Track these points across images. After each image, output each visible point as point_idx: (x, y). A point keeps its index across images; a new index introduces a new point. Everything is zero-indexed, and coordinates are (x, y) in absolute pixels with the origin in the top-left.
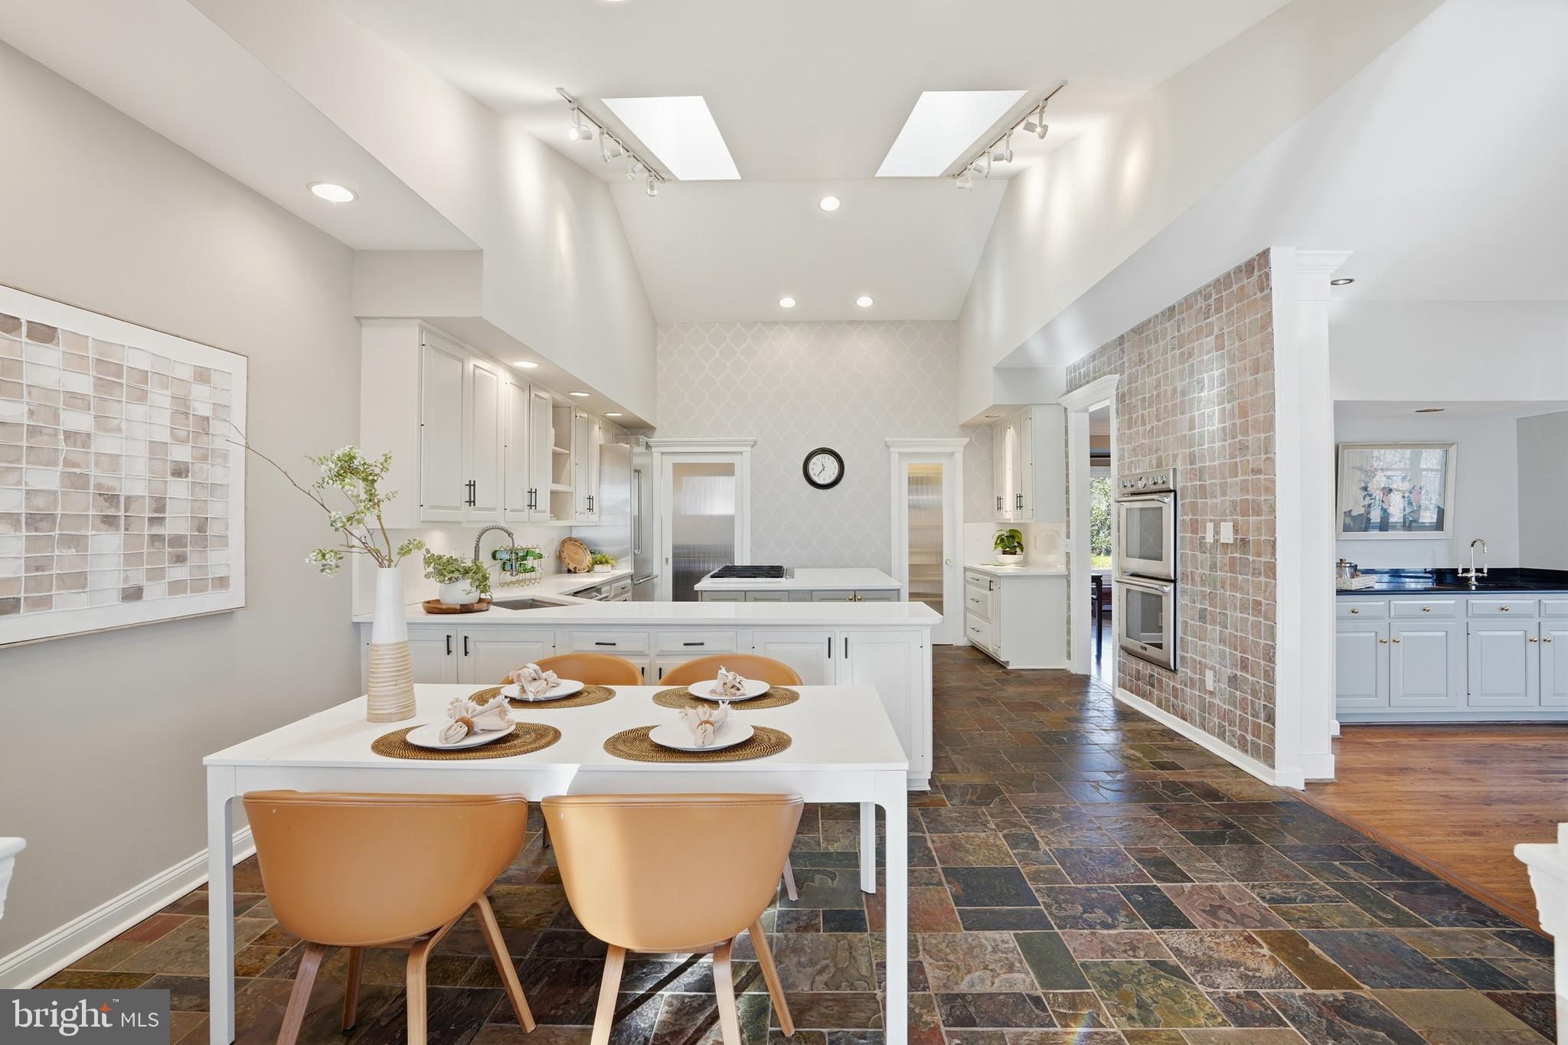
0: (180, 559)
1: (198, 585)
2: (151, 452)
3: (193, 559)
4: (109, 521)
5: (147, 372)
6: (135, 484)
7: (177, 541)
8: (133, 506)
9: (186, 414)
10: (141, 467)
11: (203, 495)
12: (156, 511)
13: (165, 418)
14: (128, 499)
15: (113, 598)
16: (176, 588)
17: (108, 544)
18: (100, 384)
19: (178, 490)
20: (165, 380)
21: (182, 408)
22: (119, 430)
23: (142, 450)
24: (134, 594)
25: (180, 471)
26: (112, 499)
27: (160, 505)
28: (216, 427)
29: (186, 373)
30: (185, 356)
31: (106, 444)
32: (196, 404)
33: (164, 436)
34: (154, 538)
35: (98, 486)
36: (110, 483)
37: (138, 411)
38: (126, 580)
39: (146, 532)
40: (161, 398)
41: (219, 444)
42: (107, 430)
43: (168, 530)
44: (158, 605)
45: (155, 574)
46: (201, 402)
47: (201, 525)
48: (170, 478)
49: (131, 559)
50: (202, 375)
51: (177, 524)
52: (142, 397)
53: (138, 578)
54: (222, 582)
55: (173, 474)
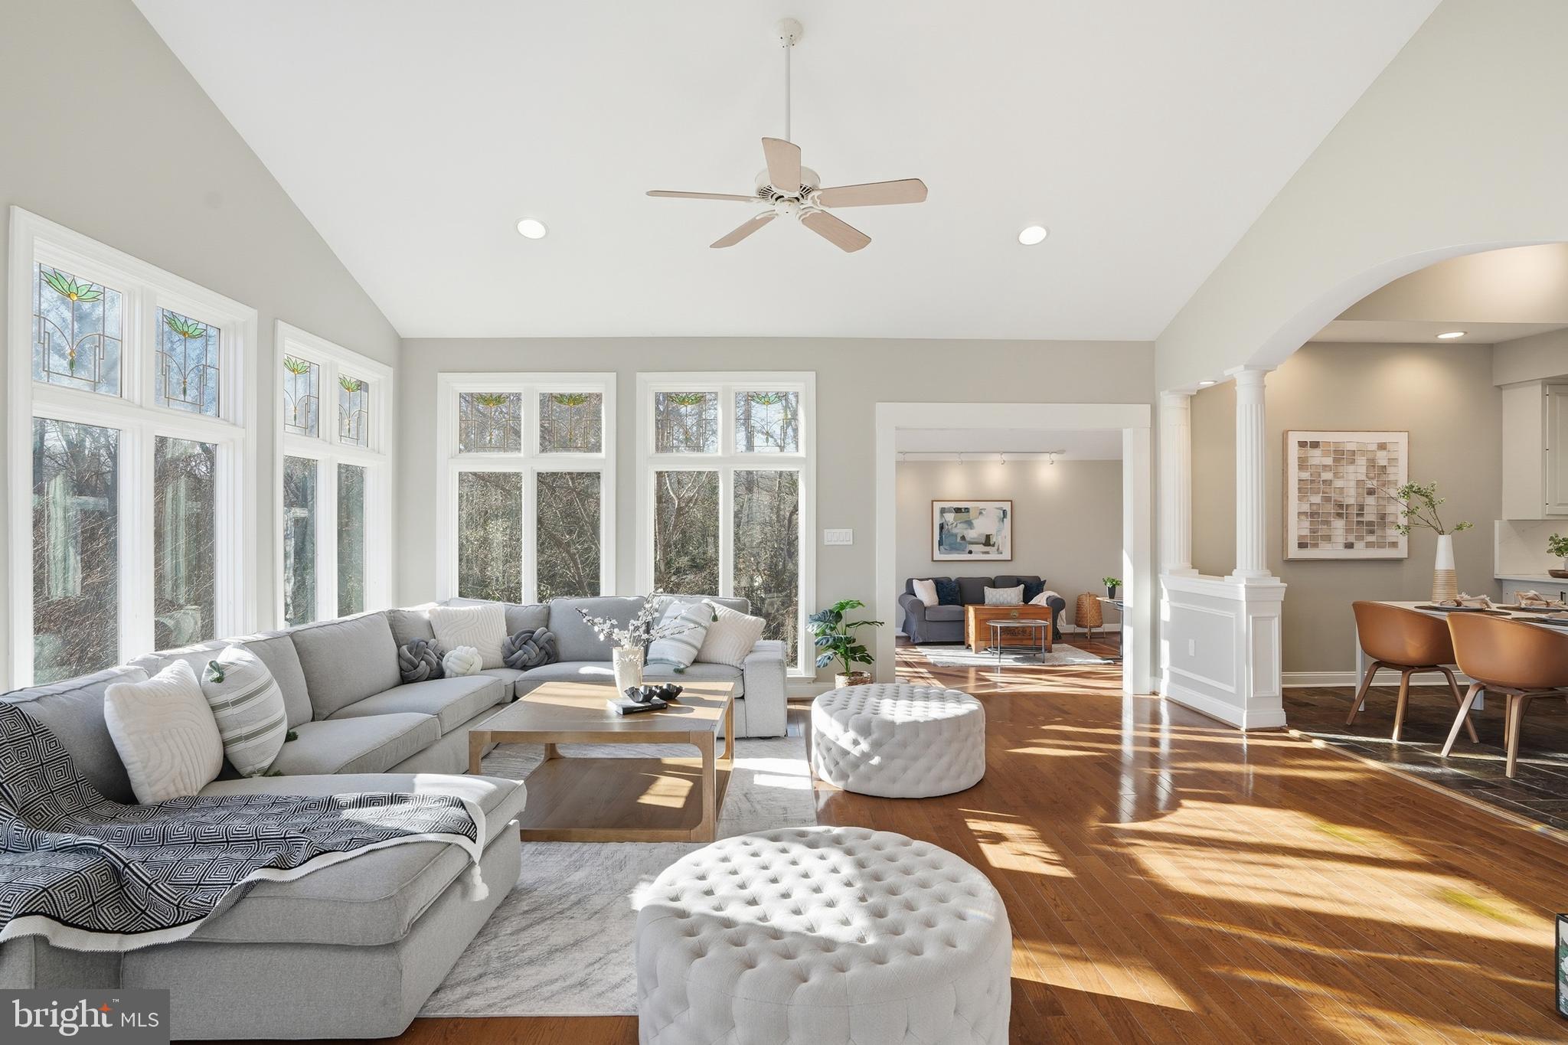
0: (1372, 532)
1: (1381, 545)
2: (1357, 485)
3: (1379, 532)
4: (1340, 515)
5: (1354, 451)
6: (1351, 500)
7: (1370, 524)
8: (1350, 508)
9: (1374, 466)
10: (1352, 492)
11: (1382, 502)
12: (1359, 510)
13: (1364, 470)
14: (1347, 505)
15: (1341, 547)
16: (1369, 545)
17: (1339, 525)
18: (1336, 460)
19: (1370, 500)
20: (1363, 452)
21: (1372, 463)
22: (1343, 477)
23: (1353, 484)
24: (1349, 546)
25: (1371, 492)
26: (1341, 506)
27: (1361, 507)
28: (1390, 470)
29: (1374, 447)
30: (1371, 440)
31: (1338, 483)
32: (1379, 461)
33: (1364, 478)
34: (1359, 523)
35: (1335, 501)
36: (1340, 499)
37: (1351, 468)
38: (1346, 539)
39: (1355, 520)
40: (1362, 461)
41: (1392, 478)
42: (1338, 478)
43: (1366, 518)
44: (1360, 552)
45: (1360, 538)
46: (1382, 458)
47: (1383, 517)
48: (1366, 496)
49: (1348, 531)
50: (1382, 446)
51: (1370, 516)
52: (1353, 462)
53: (1351, 539)
54: (1394, 545)
55: (1368, 494)
